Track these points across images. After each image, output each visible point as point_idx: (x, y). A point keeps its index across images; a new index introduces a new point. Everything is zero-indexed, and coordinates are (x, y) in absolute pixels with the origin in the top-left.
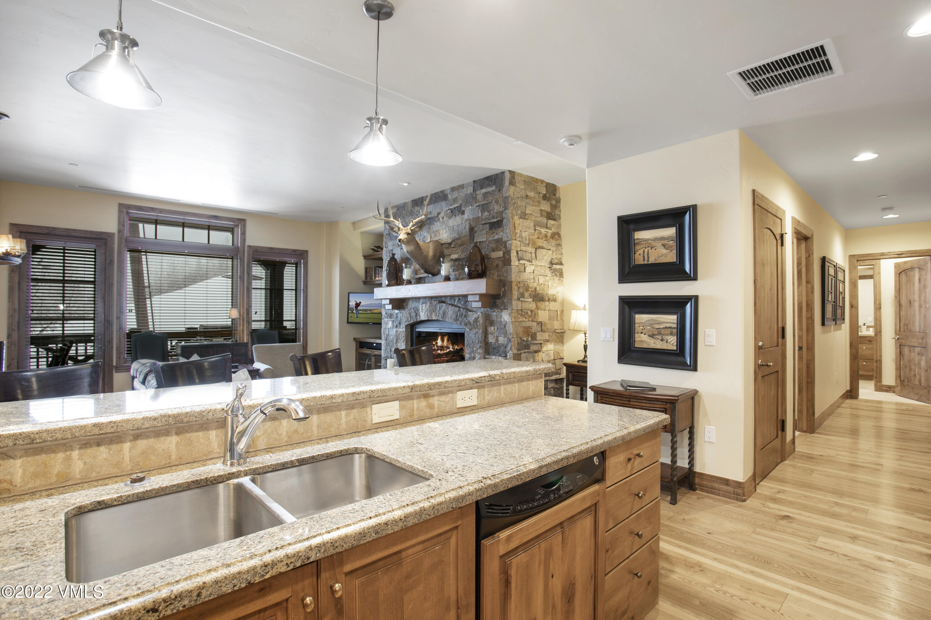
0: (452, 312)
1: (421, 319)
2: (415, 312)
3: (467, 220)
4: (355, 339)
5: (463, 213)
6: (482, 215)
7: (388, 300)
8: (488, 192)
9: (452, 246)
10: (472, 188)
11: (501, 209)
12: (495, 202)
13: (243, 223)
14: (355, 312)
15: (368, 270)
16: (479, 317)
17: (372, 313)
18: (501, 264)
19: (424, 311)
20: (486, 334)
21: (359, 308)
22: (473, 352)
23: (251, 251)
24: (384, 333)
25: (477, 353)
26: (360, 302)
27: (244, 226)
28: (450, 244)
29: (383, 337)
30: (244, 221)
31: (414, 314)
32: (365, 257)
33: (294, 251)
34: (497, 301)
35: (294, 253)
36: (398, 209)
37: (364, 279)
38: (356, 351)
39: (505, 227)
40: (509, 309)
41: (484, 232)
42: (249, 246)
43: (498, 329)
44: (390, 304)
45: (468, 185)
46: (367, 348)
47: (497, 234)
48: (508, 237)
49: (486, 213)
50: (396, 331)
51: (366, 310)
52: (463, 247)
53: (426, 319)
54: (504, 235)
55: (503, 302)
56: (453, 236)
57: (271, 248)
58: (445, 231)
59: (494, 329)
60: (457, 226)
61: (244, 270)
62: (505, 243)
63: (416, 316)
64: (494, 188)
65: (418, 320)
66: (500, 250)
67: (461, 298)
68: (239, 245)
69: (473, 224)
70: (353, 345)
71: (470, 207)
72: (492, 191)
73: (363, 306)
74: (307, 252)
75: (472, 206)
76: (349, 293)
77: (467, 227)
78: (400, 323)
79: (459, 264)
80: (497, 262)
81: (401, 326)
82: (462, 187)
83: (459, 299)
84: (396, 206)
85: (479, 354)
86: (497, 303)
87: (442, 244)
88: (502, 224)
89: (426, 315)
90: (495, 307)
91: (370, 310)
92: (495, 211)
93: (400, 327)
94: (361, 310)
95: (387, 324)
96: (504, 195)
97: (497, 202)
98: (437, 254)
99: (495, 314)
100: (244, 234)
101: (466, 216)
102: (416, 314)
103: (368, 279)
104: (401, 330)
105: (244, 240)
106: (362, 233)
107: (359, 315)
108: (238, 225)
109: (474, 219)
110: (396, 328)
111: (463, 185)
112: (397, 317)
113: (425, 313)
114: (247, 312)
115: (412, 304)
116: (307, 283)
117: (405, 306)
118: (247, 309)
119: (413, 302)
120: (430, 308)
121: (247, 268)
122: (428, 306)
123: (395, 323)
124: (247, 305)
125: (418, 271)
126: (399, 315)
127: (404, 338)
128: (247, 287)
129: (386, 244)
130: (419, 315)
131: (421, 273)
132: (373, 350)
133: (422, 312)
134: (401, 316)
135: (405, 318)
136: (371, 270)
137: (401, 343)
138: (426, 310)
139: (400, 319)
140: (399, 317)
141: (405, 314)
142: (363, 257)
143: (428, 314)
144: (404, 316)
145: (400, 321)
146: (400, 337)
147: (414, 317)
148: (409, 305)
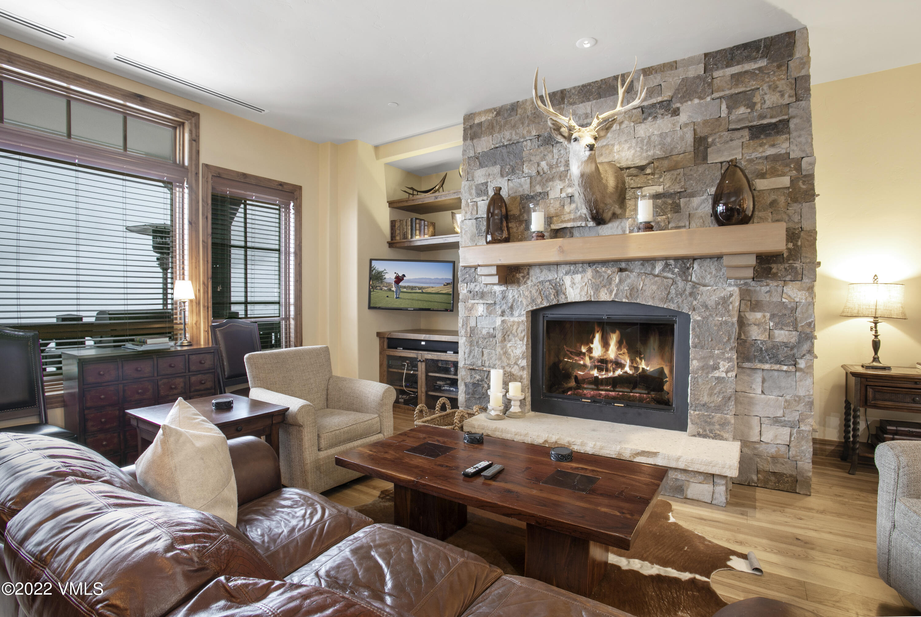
0: (654, 287)
1: (569, 300)
2: (555, 288)
3: (686, 125)
4: (378, 334)
5: (676, 112)
6: (729, 113)
7: (495, 268)
8: (746, 72)
9: (648, 171)
10: (702, 65)
11: (786, 100)
12: (770, 87)
13: (193, 119)
14: (394, 289)
15: (397, 224)
16: (731, 295)
17: (423, 293)
18: (782, 200)
19: (577, 286)
20: (742, 323)
21: (401, 284)
22: (712, 357)
23: (210, 176)
24: (466, 323)
25: (724, 360)
26: (404, 276)
27: (197, 126)
28: (642, 168)
29: (462, 332)
30: (195, 115)
31: (552, 292)
32: (392, 204)
33: (281, 184)
34: (774, 266)
35: (280, 187)
36: (498, 114)
37: (389, 240)
38: (381, 353)
39: (794, 134)
40: (805, 280)
41: (737, 143)
42: (206, 166)
43: (773, 316)
44: (497, 275)
45: (690, 62)
46: (404, 349)
47: (773, 146)
48: (804, 151)
49: (742, 110)
50: (503, 321)
51: (412, 288)
52: (675, 173)
53: (583, 299)
54: (793, 147)
55: (792, 268)
56: (650, 153)
57: (245, 175)
58: (626, 146)
59: (764, 316)
60: (661, 134)
61: (198, 210)
62: (798, 162)
63: (557, 294)
64: (762, 63)
65: (562, 300)
66: (783, 175)
67: (672, 262)
68: (186, 163)
69: (702, 132)
70: (376, 343)
71: (696, 101)
72: (760, 69)
73: (409, 281)
74: (300, 188)
75: (700, 98)
76: (371, 260)
77: (689, 137)
78: (511, 308)
79: (665, 203)
80: (773, 197)
81: (516, 313)
82: (673, 66)
83: (667, 265)
84: (495, 109)
85: (730, 360)
86: (774, 270)
87: (621, 169)
88: (788, 127)
89: (583, 293)
90: (767, 278)
91: (420, 288)
92: (768, 104)
93: (512, 315)
94: (405, 287)
95: (470, 309)
96: (795, 74)
97: (774, 88)
98: (619, 185)
99: (765, 289)
100: (195, 140)
101: (683, 118)
102: (556, 292)
103: (398, 238)
104: (516, 319)
105: (195, 153)
106: (388, 165)
107: (401, 295)
108: (183, 124)
109: (705, 122)
110: (503, 316)
111: (676, 62)
112: (505, 297)
113: (582, 289)
114: (204, 289)
115: (539, 275)
116: (301, 242)
117: (521, 278)
118: (204, 283)
119: (542, 271)
120: (593, 280)
121: (203, 206)
122: (590, 277)
123: (501, 307)
124: (204, 276)
125: (555, 218)
126: (510, 294)
127: (523, 334)
128: (203, 241)
129: (468, 173)
130: (564, 294)
131: (562, 222)
132: (421, 352)
133: (572, 287)
134: (516, 296)
135: (529, 299)
136: (405, 223)
137: (515, 341)
138: (584, 284)
139: (514, 301)
140: (511, 297)
141: (527, 293)
142: (388, 204)
143: (589, 292)
144: (524, 295)
145: (512, 305)
146: (514, 331)
147: (552, 297)
148: (532, 276)
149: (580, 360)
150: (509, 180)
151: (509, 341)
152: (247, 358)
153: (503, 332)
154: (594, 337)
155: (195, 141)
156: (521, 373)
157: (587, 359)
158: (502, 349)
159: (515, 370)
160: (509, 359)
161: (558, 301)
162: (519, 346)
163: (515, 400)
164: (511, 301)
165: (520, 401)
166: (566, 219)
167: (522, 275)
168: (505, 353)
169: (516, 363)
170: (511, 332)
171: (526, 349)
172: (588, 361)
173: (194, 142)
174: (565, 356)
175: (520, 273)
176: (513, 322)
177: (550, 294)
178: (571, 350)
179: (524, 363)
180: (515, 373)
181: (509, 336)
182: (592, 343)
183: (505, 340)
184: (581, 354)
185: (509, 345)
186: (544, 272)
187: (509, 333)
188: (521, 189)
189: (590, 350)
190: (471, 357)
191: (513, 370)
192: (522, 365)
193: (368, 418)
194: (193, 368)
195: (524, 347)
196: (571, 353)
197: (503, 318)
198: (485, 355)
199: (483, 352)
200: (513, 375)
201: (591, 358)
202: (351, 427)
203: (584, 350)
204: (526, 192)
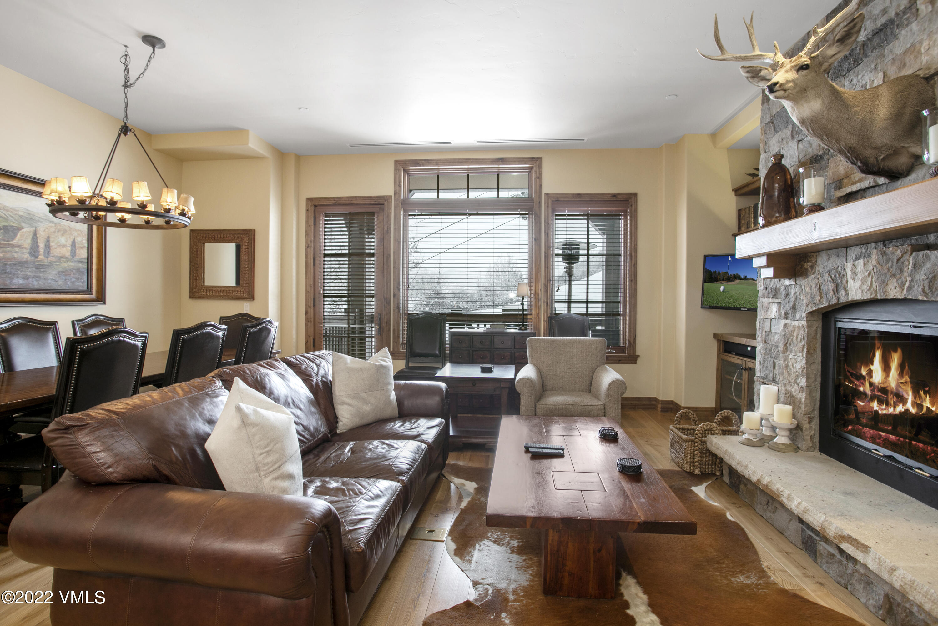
1: (850, 298)
2: (835, 281)
4: (715, 336)
7: (767, 257)
13: (537, 163)
15: (743, 213)
19: (860, 276)
23: (550, 202)
24: (762, 326)
27: (540, 167)
29: (759, 336)
30: (539, 159)
31: (832, 286)
32: (737, 191)
33: (615, 195)
35: (614, 198)
37: (735, 231)
38: (718, 358)
42: (547, 195)
44: (768, 266)
46: (737, 355)
50: (785, 325)
53: (867, 296)
57: (579, 195)
61: (540, 229)
63: (836, 290)
65: (843, 298)
68: (534, 195)
70: (713, 347)
74: (635, 195)
76: (706, 257)
78: (794, 308)
81: (798, 316)
89: (865, 287)
93: (794, 316)
95: (767, 309)
102: (837, 286)
103: (743, 229)
104: (796, 323)
105: (540, 187)
106: (731, 149)
110: (786, 318)
112: (787, 295)
113: (863, 281)
114: (545, 289)
115: (826, 264)
116: (636, 245)
117: (809, 269)
118: (544, 284)
119: (829, 258)
120: (879, 267)
121: (545, 226)
122: (874, 263)
123: (784, 307)
124: (545, 279)
125: (845, 181)
126: (792, 291)
127: (803, 343)
128: (545, 252)
129: (766, 143)
130: (845, 289)
131: (853, 184)
132: (745, 359)
133: (854, 279)
134: (798, 293)
135: (809, 297)
136: (747, 211)
137: (796, 352)
138: (867, 274)
139: (796, 299)
140: (792, 294)
141: (807, 289)
142: (734, 192)
143: (874, 285)
144: (805, 291)
145: (794, 304)
146: (794, 339)
147: (832, 293)
148: (818, 266)
149: (860, 386)
150: (799, 141)
151: (791, 352)
152: (528, 341)
153: (785, 339)
154: (874, 355)
155: (538, 178)
156: (800, 395)
157: (867, 384)
158: (784, 361)
159: (795, 390)
160: (789, 374)
161: (838, 299)
162: (799, 360)
163: (780, 428)
164: (793, 299)
165: (790, 430)
166: (857, 179)
167: (810, 264)
168: (787, 366)
169: (795, 382)
170: (792, 340)
171: (806, 363)
172: (868, 390)
173: (538, 180)
174: (846, 378)
175: (808, 262)
176: (794, 327)
177: (828, 290)
178: (851, 371)
179: (803, 382)
180: (794, 394)
181: (790, 344)
182: (872, 364)
183: (787, 348)
184: (860, 378)
185: (790, 357)
186: (832, 260)
187: (790, 340)
188: (810, 150)
189: (870, 373)
190: (765, 368)
191: (793, 390)
192: (801, 384)
193: (590, 403)
194: (517, 346)
195: (804, 361)
196: (852, 374)
197: (787, 321)
198: (777, 368)
199: (774, 363)
200: (793, 396)
201: (871, 384)
202: (567, 406)
203: (864, 373)
204: (816, 152)
